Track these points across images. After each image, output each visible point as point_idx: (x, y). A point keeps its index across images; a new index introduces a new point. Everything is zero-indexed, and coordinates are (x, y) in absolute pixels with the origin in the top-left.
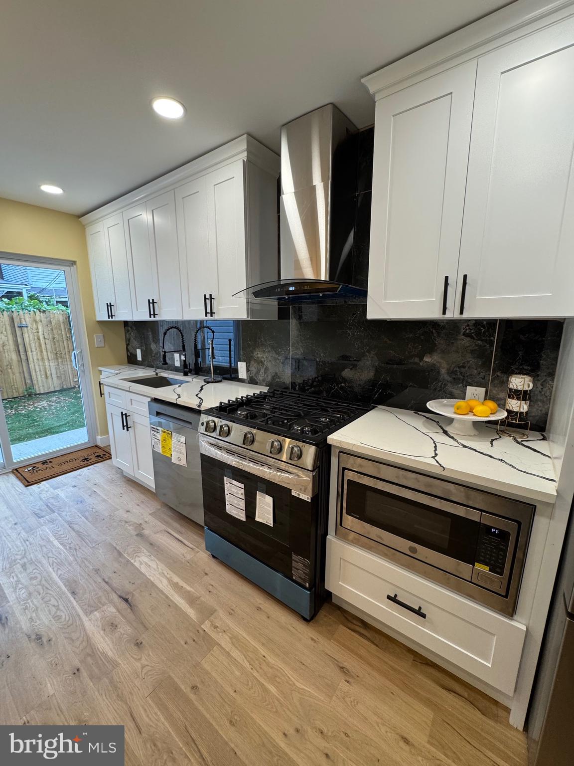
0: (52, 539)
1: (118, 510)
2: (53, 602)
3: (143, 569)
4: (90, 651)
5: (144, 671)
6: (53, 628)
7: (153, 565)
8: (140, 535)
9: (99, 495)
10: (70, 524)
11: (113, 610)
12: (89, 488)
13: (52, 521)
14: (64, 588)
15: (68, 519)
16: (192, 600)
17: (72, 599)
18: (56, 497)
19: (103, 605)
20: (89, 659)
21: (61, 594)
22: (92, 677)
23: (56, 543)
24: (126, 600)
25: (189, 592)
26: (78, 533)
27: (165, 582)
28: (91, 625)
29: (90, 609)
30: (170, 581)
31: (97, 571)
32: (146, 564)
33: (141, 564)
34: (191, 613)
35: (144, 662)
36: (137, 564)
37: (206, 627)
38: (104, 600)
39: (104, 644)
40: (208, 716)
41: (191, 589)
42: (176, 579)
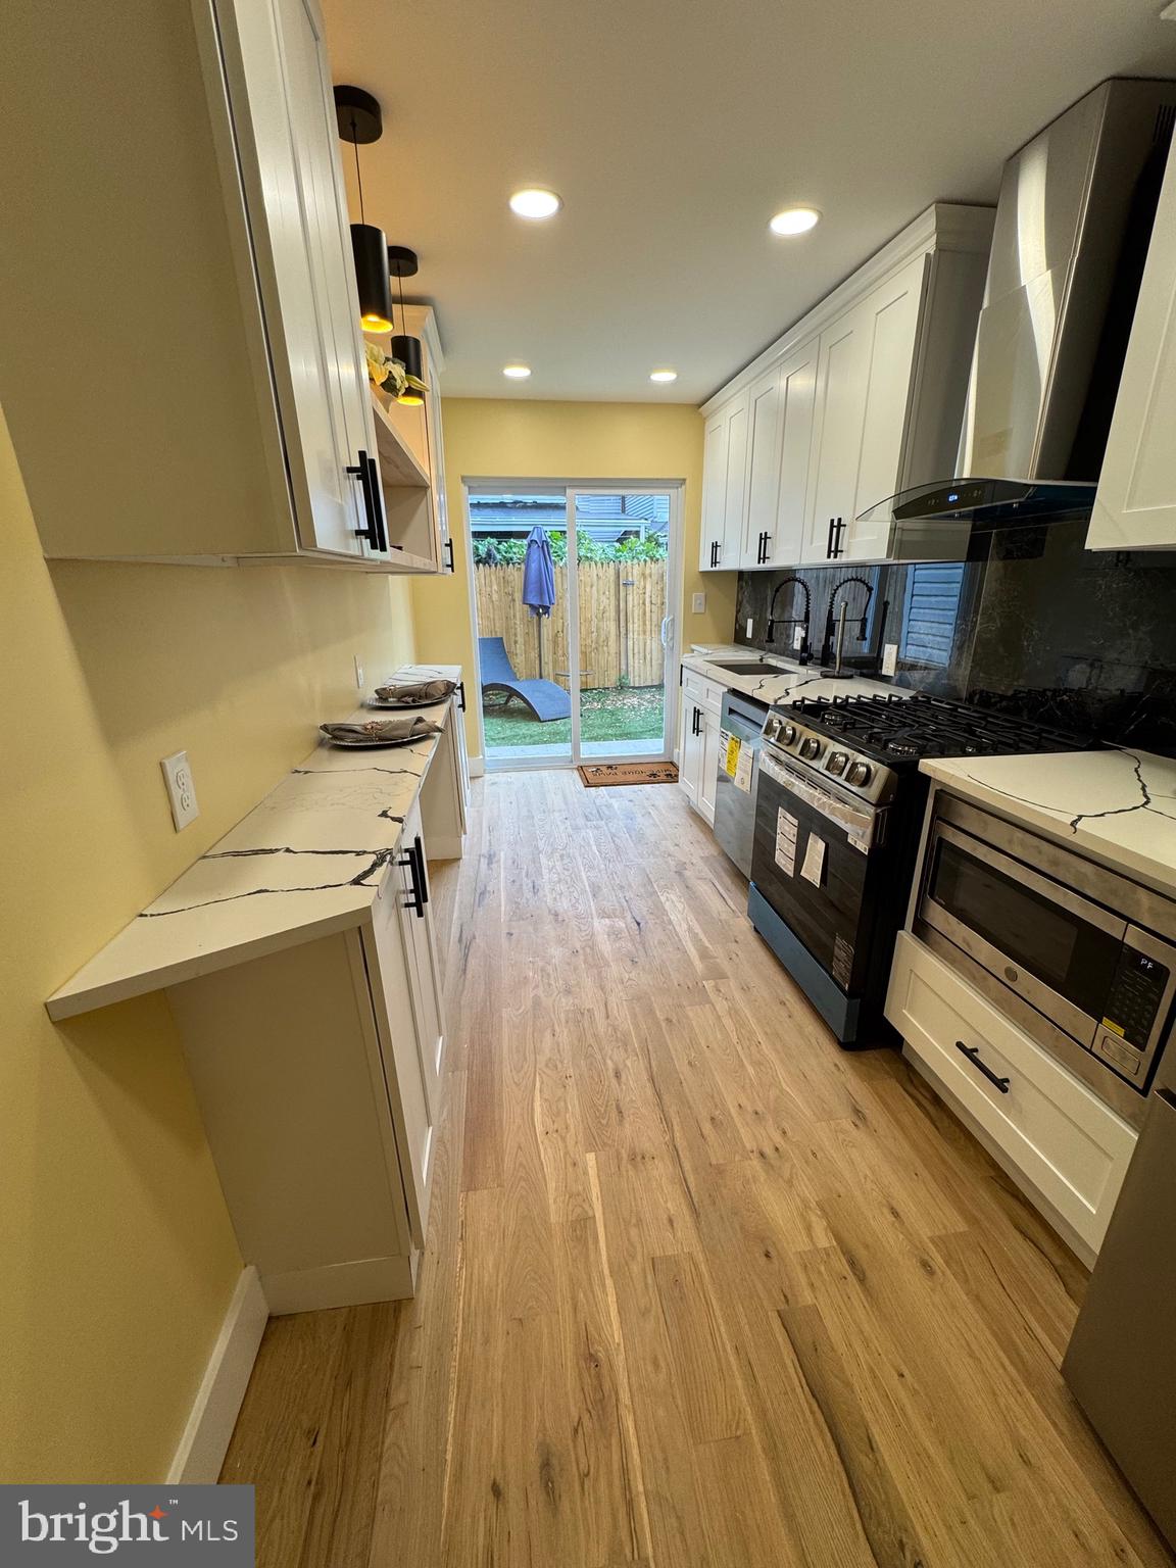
0: (592, 842)
1: (666, 839)
2: (575, 894)
3: (667, 905)
4: (591, 943)
5: (630, 982)
6: (569, 914)
7: (680, 906)
8: (679, 873)
9: (653, 819)
10: (613, 836)
11: (624, 925)
12: (644, 808)
13: (597, 827)
14: (587, 887)
15: (614, 831)
16: (704, 954)
17: (591, 900)
18: (609, 806)
19: (615, 917)
20: (588, 950)
21: (584, 891)
22: (585, 962)
23: (594, 848)
24: (638, 924)
25: (707, 948)
26: (618, 848)
27: (685, 926)
28: (600, 925)
29: (604, 914)
30: (690, 929)
31: (622, 887)
32: (673, 902)
33: (668, 900)
34: (699, 965)
35: (633, 975)
36: (663, 899)
37: (709, 985)
38: (618, 913)
39: (605, 946)
40: (670, 1046)
41: (710, 946)
42: (698, 929)
